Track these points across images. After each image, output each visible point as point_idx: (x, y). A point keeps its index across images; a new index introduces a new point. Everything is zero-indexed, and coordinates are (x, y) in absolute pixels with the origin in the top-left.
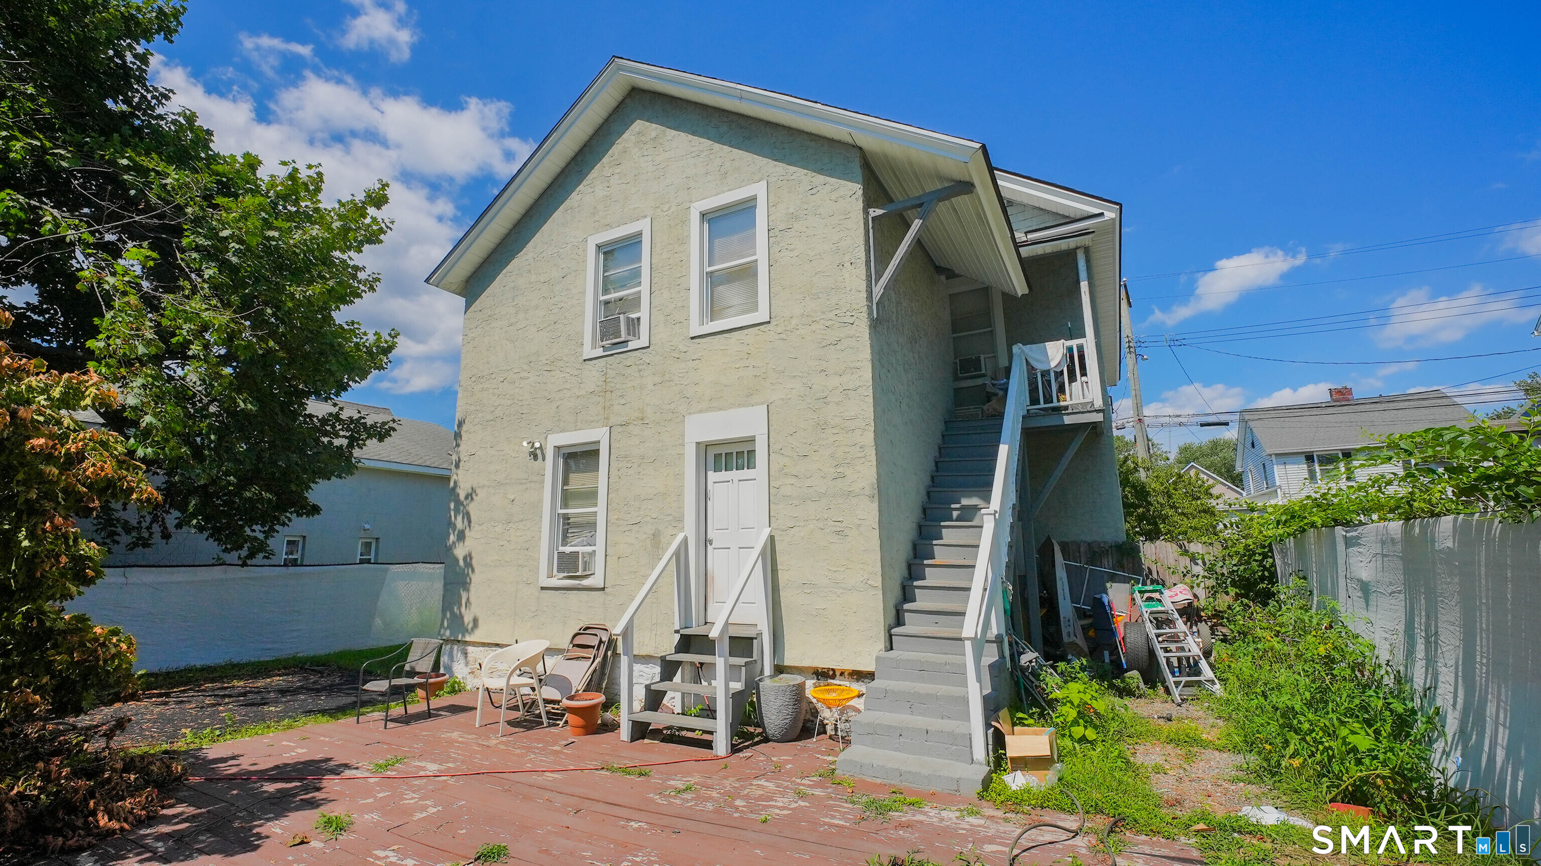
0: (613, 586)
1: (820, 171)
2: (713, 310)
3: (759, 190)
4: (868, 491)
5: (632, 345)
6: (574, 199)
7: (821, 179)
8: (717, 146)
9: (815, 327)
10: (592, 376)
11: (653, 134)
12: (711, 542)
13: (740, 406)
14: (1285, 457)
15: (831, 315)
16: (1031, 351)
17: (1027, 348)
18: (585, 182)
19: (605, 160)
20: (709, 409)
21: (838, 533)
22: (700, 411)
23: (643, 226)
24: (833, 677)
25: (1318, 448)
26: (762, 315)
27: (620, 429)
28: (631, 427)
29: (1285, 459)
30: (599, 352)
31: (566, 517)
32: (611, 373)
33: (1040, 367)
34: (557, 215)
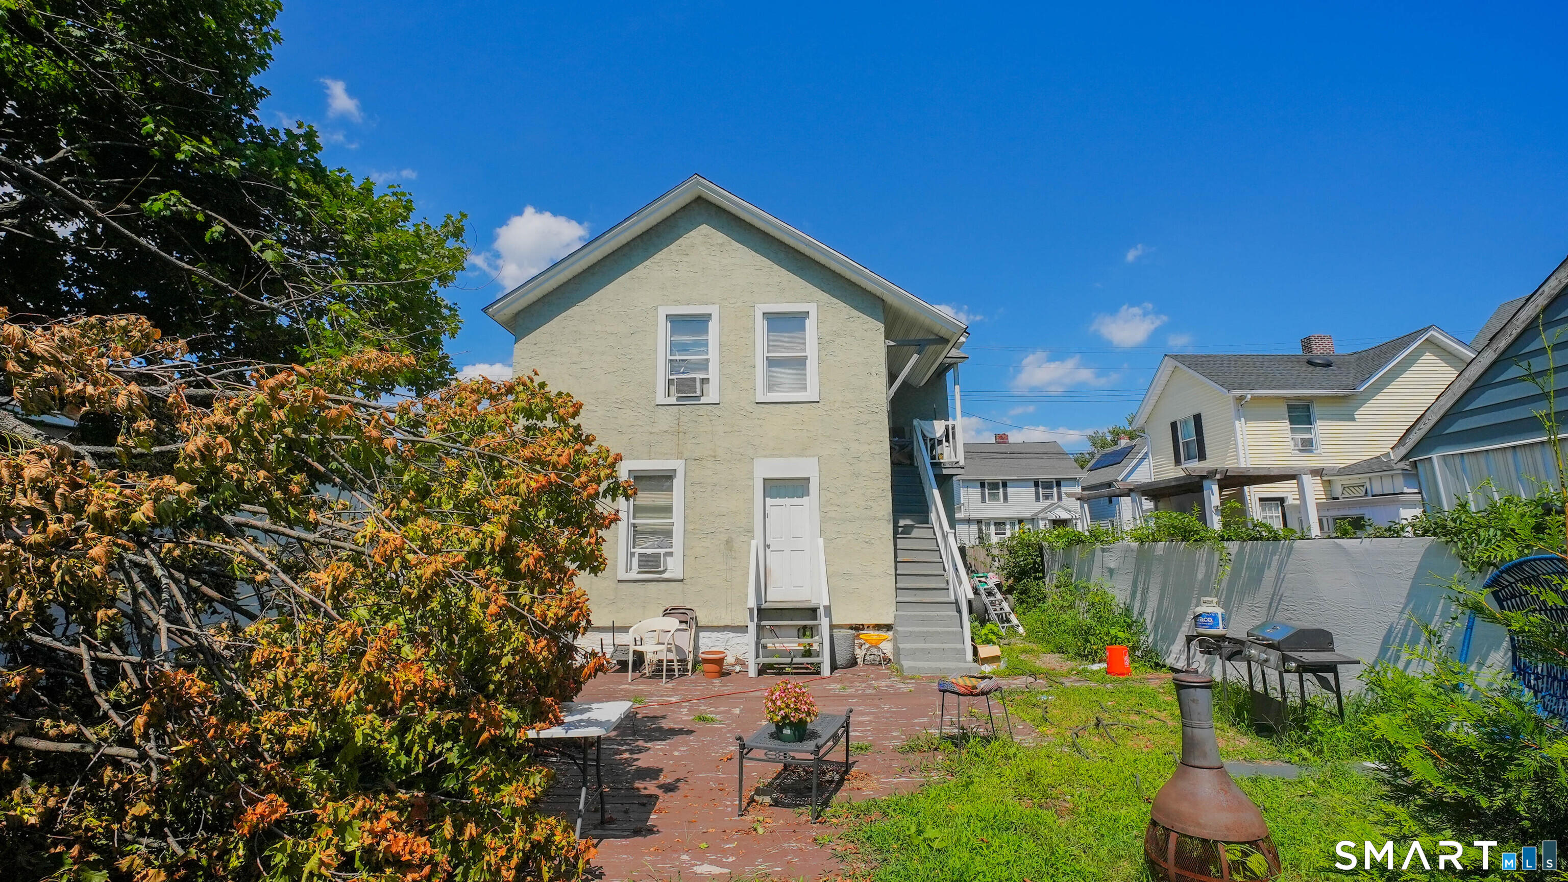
0: (691, 578)
1: (856, 308)
2: (771, 386)
3: (811, 308)
4: (886, 517)
5: (703, 400)
6: (641, 270)
7: (855, 313)
8: (776, 267)
9: (851, 410)
10: (665, 419)
11: (720, 241)
12: (769, 546)
13: (797, 456)
14: (968, 483)
15: (863, 405)
16: (925, 424)
17: (922, 422)
18: (651, 259)
19: (673, 247)
20: (772, 456)
21: (867, 542)
22: (765, 456)
23: (713, 310)
24: (863, 629)
25: (989, 478)
26: (811, 394)
27: (694, 462)
28: (704, 462)
29: (967, 484)
30: (672, 400)
31: (635, 526)
32: (683, 419)
33: (930, 436)
34: (621, 279)
